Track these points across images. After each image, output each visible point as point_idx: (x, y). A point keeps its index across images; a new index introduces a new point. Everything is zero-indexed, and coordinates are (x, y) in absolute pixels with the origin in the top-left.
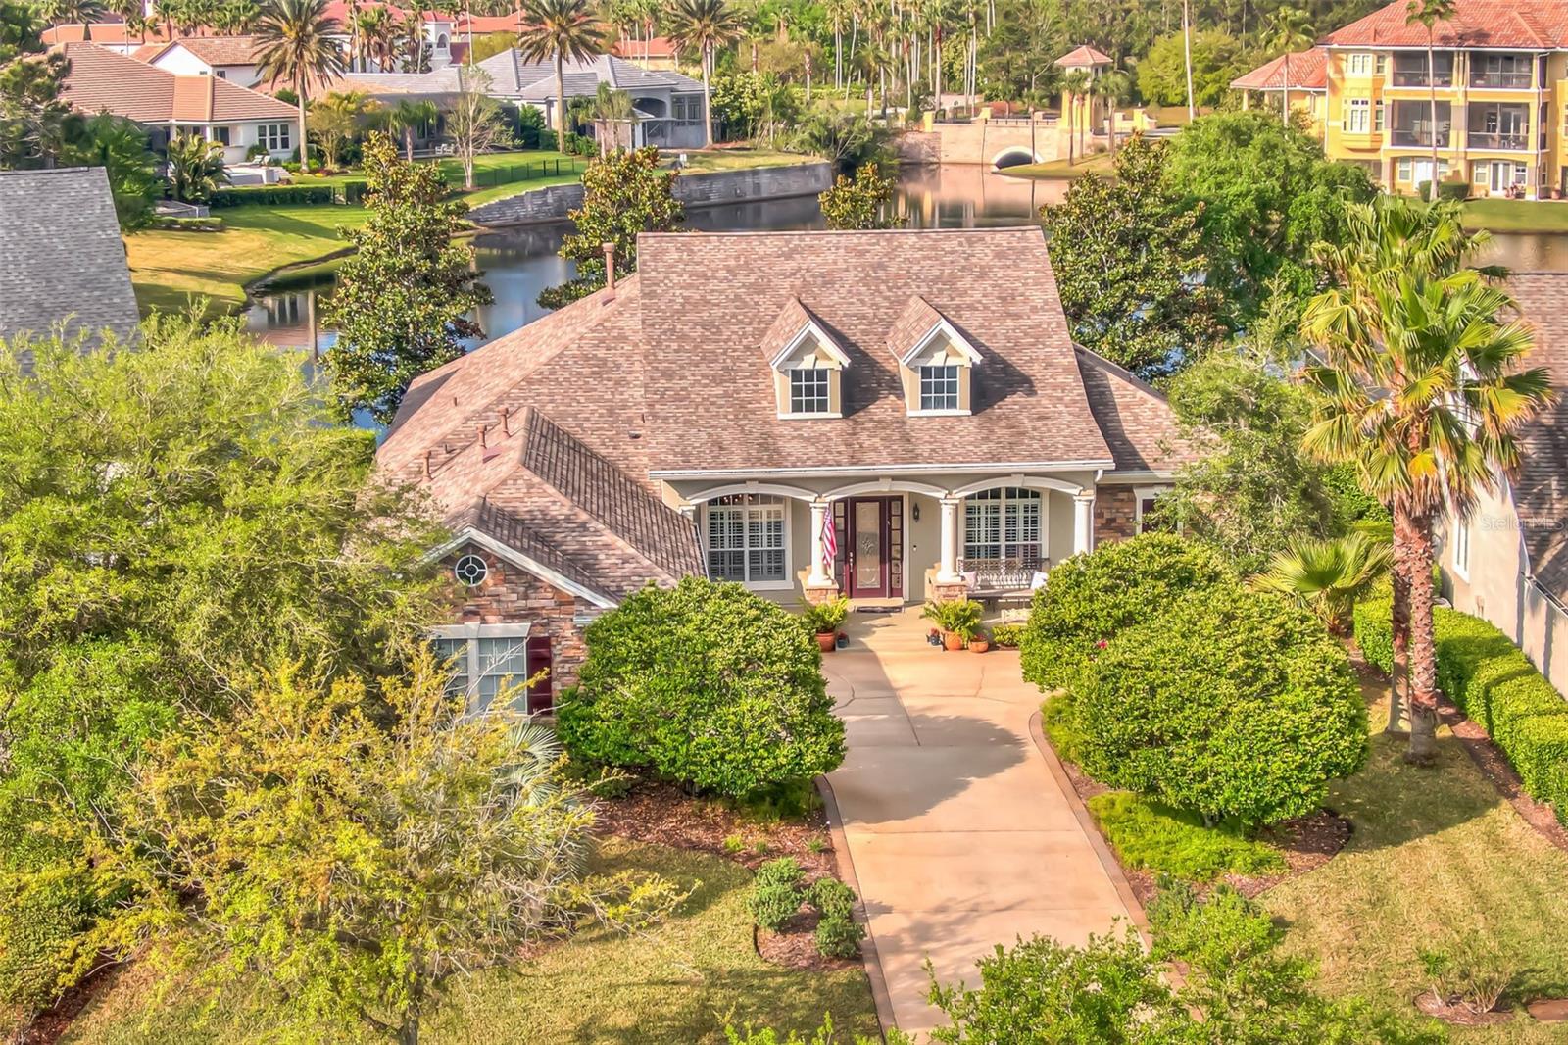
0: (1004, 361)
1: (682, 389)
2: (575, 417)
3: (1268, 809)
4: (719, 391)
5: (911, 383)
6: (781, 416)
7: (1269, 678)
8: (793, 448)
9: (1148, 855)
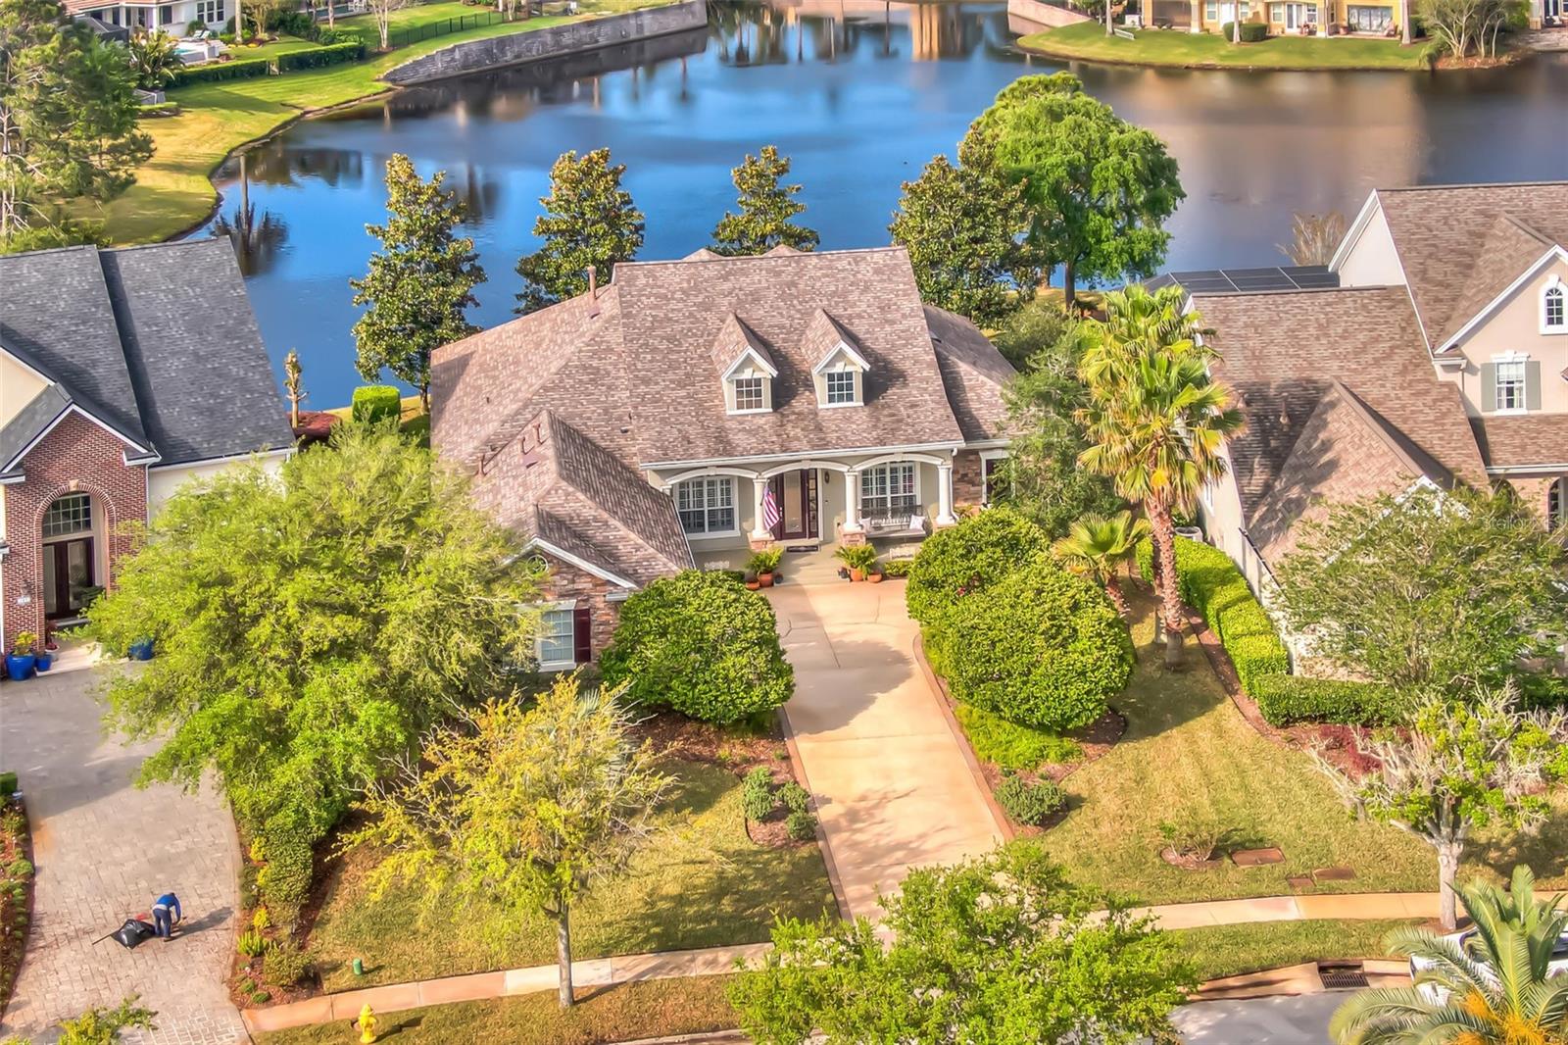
0: (884, 360)
1: (658, 393)
2: (581, 417)
3: (1070, 720)
4: (683, 393)
5: (821, 386)
6: (729, 413)
7: (1066, 632)
8: (739, 439)
9: (994, 753)
